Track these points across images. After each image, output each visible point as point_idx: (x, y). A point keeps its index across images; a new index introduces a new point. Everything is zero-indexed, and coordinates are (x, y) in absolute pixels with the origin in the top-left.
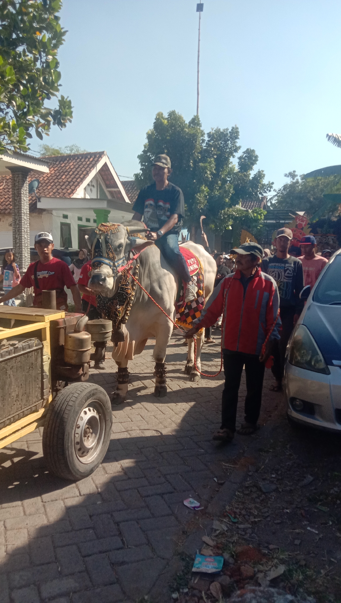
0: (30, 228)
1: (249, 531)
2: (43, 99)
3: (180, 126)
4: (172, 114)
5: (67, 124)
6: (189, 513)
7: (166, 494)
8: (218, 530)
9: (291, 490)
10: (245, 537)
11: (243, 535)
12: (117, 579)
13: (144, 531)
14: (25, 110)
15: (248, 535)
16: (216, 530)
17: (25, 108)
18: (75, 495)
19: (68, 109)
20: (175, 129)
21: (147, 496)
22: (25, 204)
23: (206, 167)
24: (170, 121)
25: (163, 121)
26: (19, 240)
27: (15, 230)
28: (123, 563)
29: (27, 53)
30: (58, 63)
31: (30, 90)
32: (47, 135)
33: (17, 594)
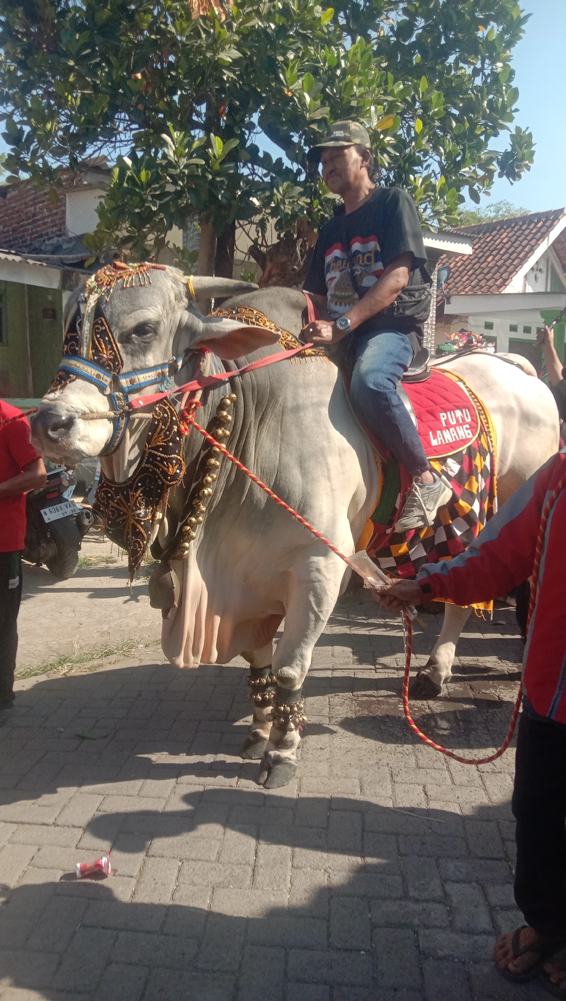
0: (435, 347)
2: (487, 139)
5: (522, 173)
17: (458, 155)
19: (526, 148)
29: (461, 65)
30: (512, 73)
31: (467, 125)
32: (488, 194)
33: (453, 889)
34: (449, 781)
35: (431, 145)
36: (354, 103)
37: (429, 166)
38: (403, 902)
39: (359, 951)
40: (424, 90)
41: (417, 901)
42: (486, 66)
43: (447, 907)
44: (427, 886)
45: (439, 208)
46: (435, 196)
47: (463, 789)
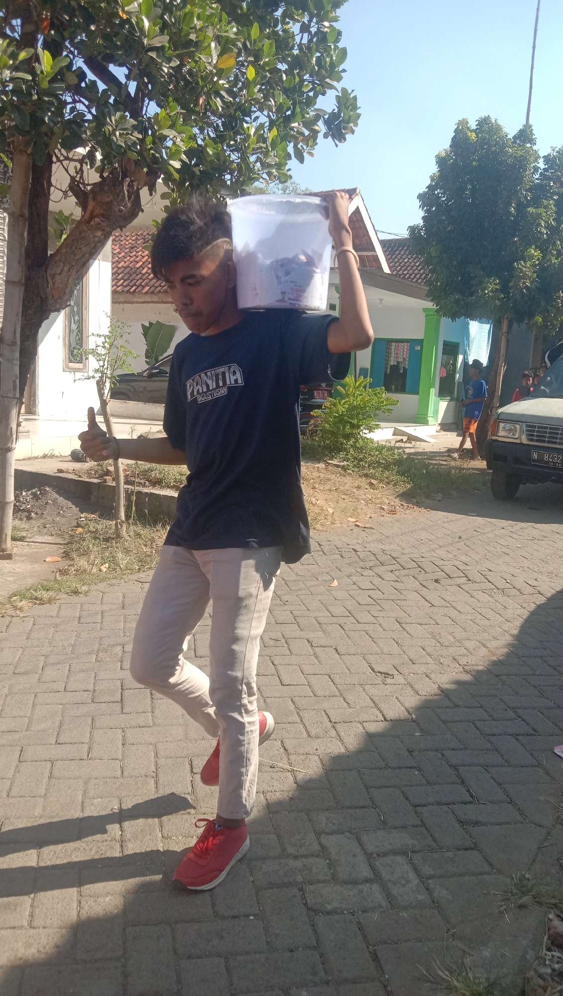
2: (316, 96)
3: (497, 143)
5: (347, 136)
7: (522, 735)
12: (474, 843)
13: (499, 784)
14: (289, 113)
17: (289, 108)
18: (377, 719)
19: (351, 111)
20: (490, 147)
21: (492, 735)
23: (541, 214)
24: (480, 135)
25: (469, 134)
28: (477, 823)
29: (287, 20)
30: (339, 33)
31: (297, 79)
32: (311, 154)
33: (330, 841)
34: (305, 735)
35: (262, 95)
36: (193, 37)
37: (257, 118)
38: (282, 861)
39: (248, 916)
40: (256, 37)
41: (296, 857)
42: (312, 24)
43: (326, 860)
44: (303, 841)
45: (271, 160)
46: (267, 148)
47: (319, 741)
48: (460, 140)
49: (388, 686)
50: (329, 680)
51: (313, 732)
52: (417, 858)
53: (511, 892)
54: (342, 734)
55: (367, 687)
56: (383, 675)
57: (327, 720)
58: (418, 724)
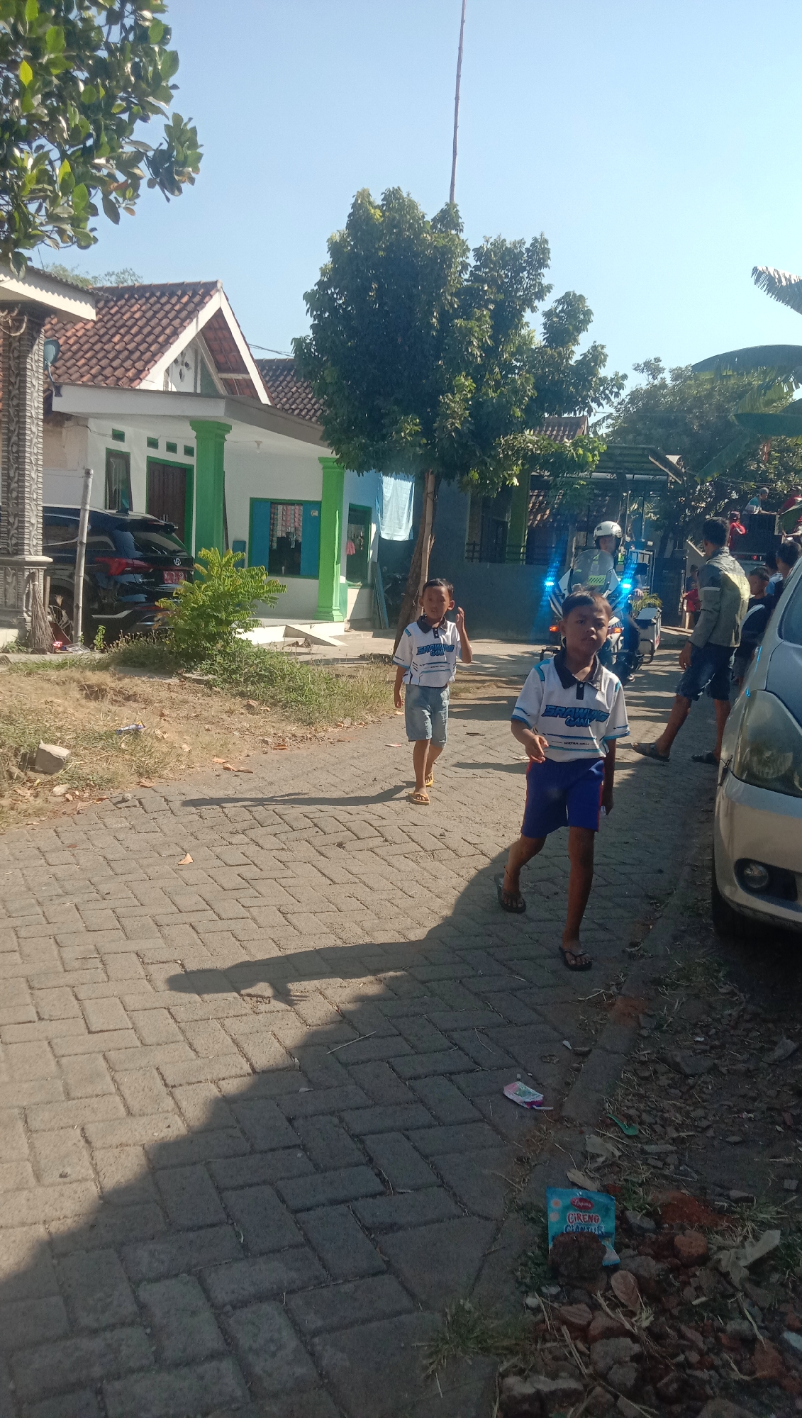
0: (43, 454)
1: (672, 1159)
2: (132, 120)
3: (411, 226)
4: (392, 196)
5: (183, 186)
6: (522, 1117)
7: (459, 1073)
8: (598, 1156)
9: (748, 1070)
10: (666, 1172)
11: (660, 1169)
12: (387, 1263)
13: (425, 1157)
14: (90, 142)
15: (672, 1167)
16: (594, 1157)
17: (90, 136)
18: (242, 1072)
19: (189, 148)
20: (400, 233)
21: (416, 1078)
22: (35, 394)
23: (471, 328)
24: (387, 214)
25: (373, 211)
26: (17, 482)
27: (8, 458)
28: (392, 1227)
30: (167, 31)
31: (102, 92)
32: (131, 211)
33: (152, 1294)
34: (122, 1111)
35: (46, 112)
38: (69, 1343)
40: (33, 20)
42: (127, 14)
43: (145, 1327)
44: (109, 1300)
45: (63, 210)
46: (53, 192)
47: (144, 1120)
48: (359, 218)
49: (261, 1015)
50: (169, 1016)
51: (135, 1105)
52: (296, 1301)
53: (443, 1339)
54: (184, 1104)
55: (227, 1022)
56: (255, 999)
57: (159, 1083)
58: (305, 1074)
